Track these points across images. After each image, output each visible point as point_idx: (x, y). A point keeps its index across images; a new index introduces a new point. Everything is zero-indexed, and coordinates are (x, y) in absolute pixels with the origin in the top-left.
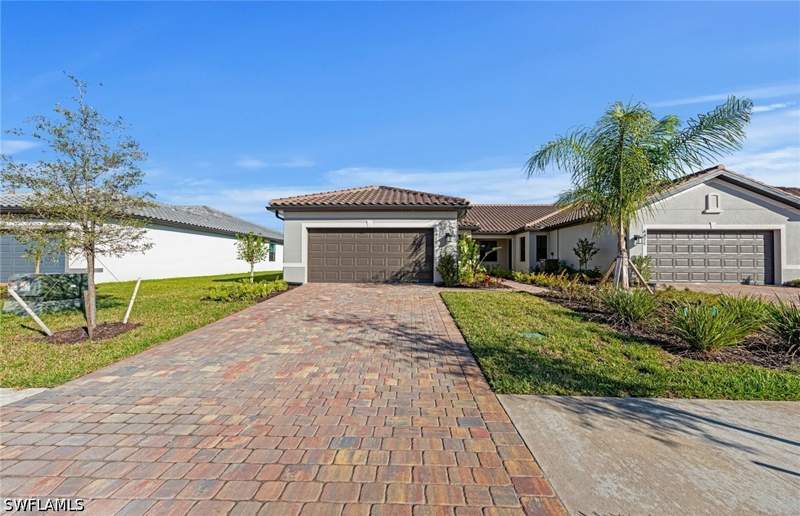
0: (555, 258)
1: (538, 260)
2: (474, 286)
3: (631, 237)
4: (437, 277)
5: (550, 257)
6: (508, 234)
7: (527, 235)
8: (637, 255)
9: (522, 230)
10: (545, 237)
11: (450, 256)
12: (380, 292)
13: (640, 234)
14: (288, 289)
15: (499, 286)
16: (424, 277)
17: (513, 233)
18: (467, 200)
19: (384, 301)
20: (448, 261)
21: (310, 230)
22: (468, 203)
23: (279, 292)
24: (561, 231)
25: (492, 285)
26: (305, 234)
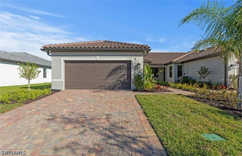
0: (186, 75)
1: (178, 77)
2: (151, 91)
3: (229, 65)
4: (133, 86)
5: (183, 75)
6: (164, 65)
7: (173, 65)
8: (232, 74)
9: (171, 63)
10: (181, 66)
11: (140, 75)
12: (102, 95)
13: (233, 63)
14: (52, 94)
15: (165, 91)
16: (126, 86)
17: (166, 64)
18: (148, 46)
19: (103, 102)
20: (138, 78)
21: (65, 61)
22: (149, 47)
23: (45, 96)
24: (189, 63)
25: (161, 90)
26: (63, 64)
